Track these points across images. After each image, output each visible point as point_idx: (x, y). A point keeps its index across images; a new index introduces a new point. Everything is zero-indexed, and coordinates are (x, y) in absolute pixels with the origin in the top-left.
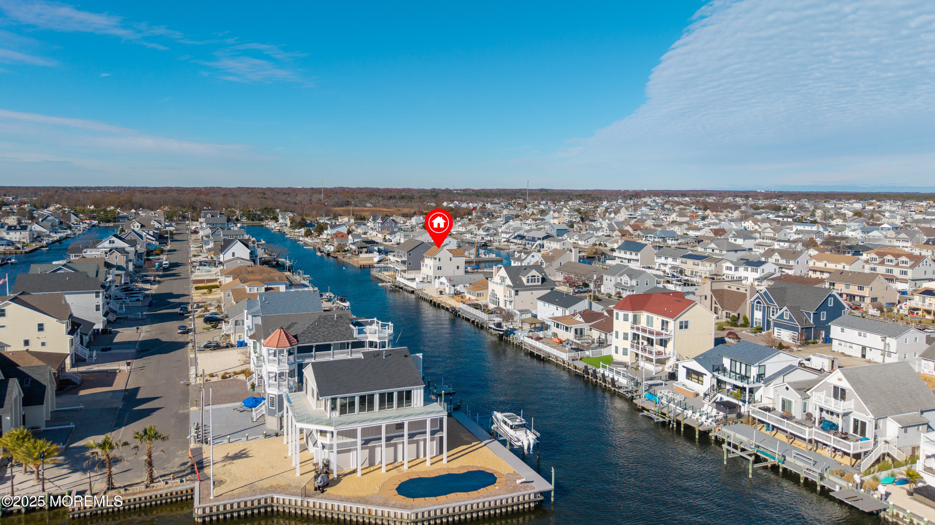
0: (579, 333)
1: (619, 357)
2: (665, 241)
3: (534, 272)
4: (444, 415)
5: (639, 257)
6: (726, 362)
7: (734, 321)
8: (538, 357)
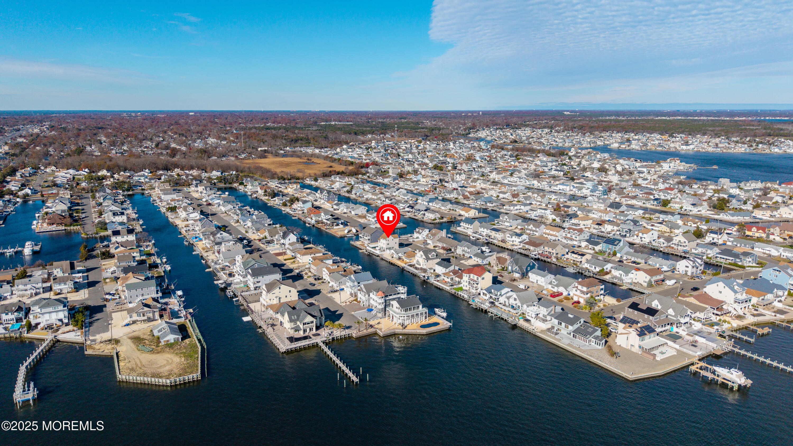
0: (452, 279)
1: (464, 288)
2: (486, 203)
3: (433, 253)
4: (427, 311)
5: (472, 227)
6: (493, 291)
7: (503, 269)
8: (439, 288)
